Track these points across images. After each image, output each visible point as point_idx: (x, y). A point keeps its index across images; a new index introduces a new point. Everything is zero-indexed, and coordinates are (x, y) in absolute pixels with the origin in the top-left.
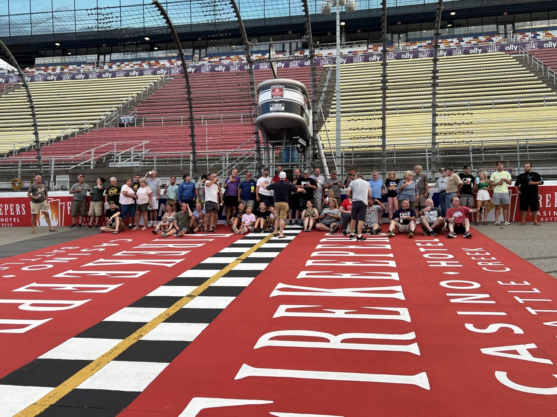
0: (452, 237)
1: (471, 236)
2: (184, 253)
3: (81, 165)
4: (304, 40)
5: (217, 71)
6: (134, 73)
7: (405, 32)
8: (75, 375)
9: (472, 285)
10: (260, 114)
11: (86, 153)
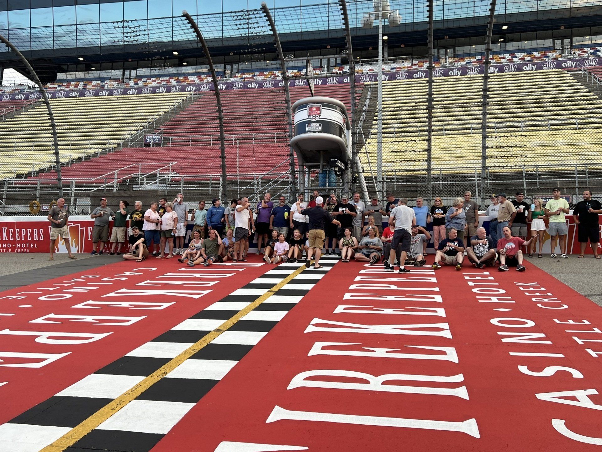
0: (504, 271)
1: (525, 270)
2: (212, 283)
3: (103, 187)
4: (344, 55)
5: (250, 88)
6: (162, 89)
7: (453, 47)
8: (94, 414)
9: (526, 323)
10: (295, 134)
11: (109, 175)
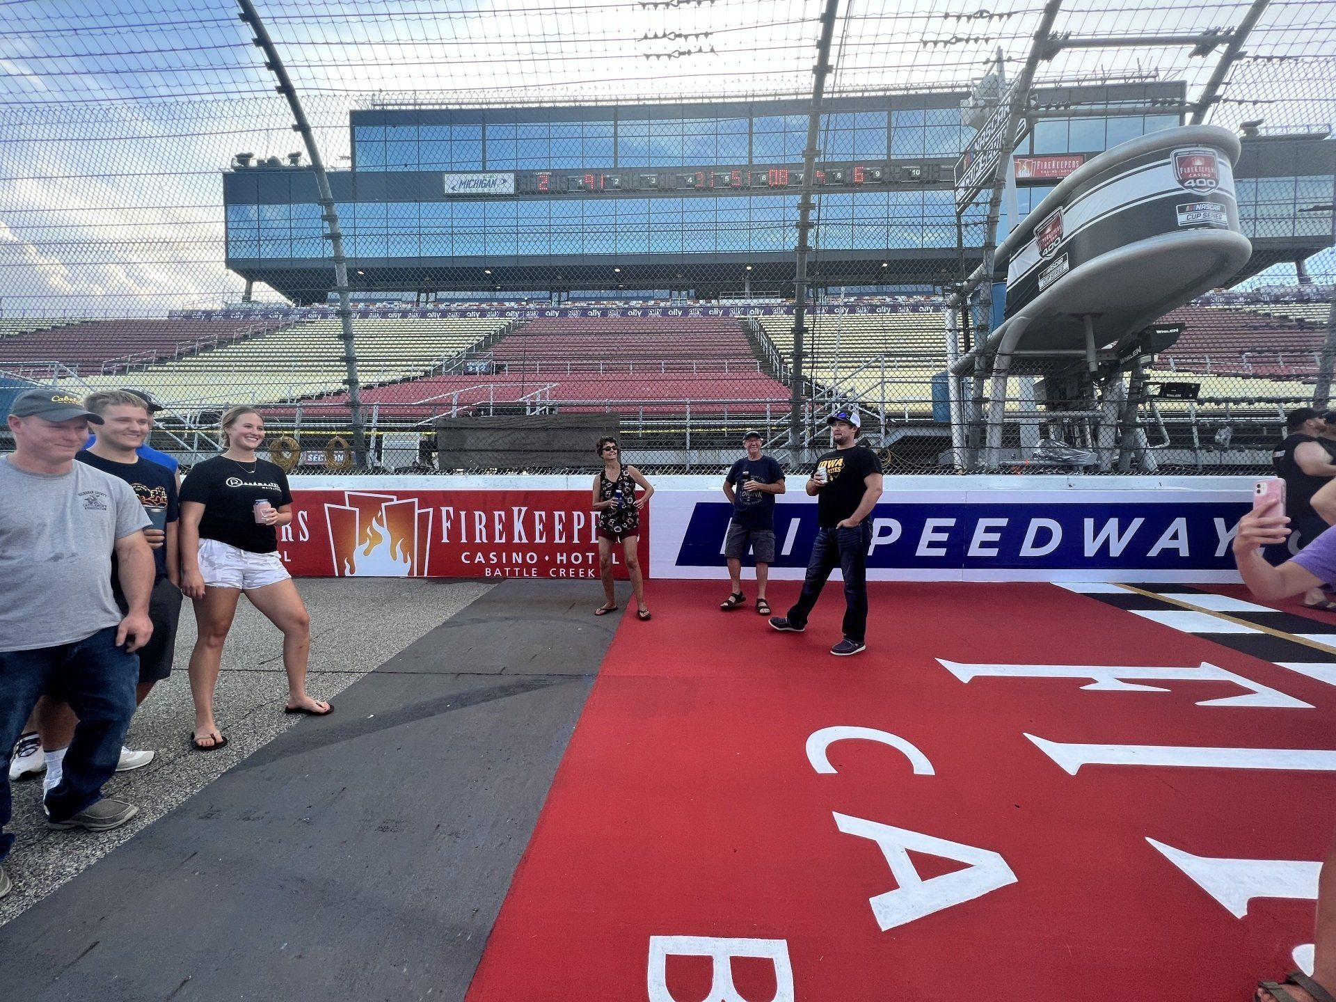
5: (591, 316)
6: (473, 312)
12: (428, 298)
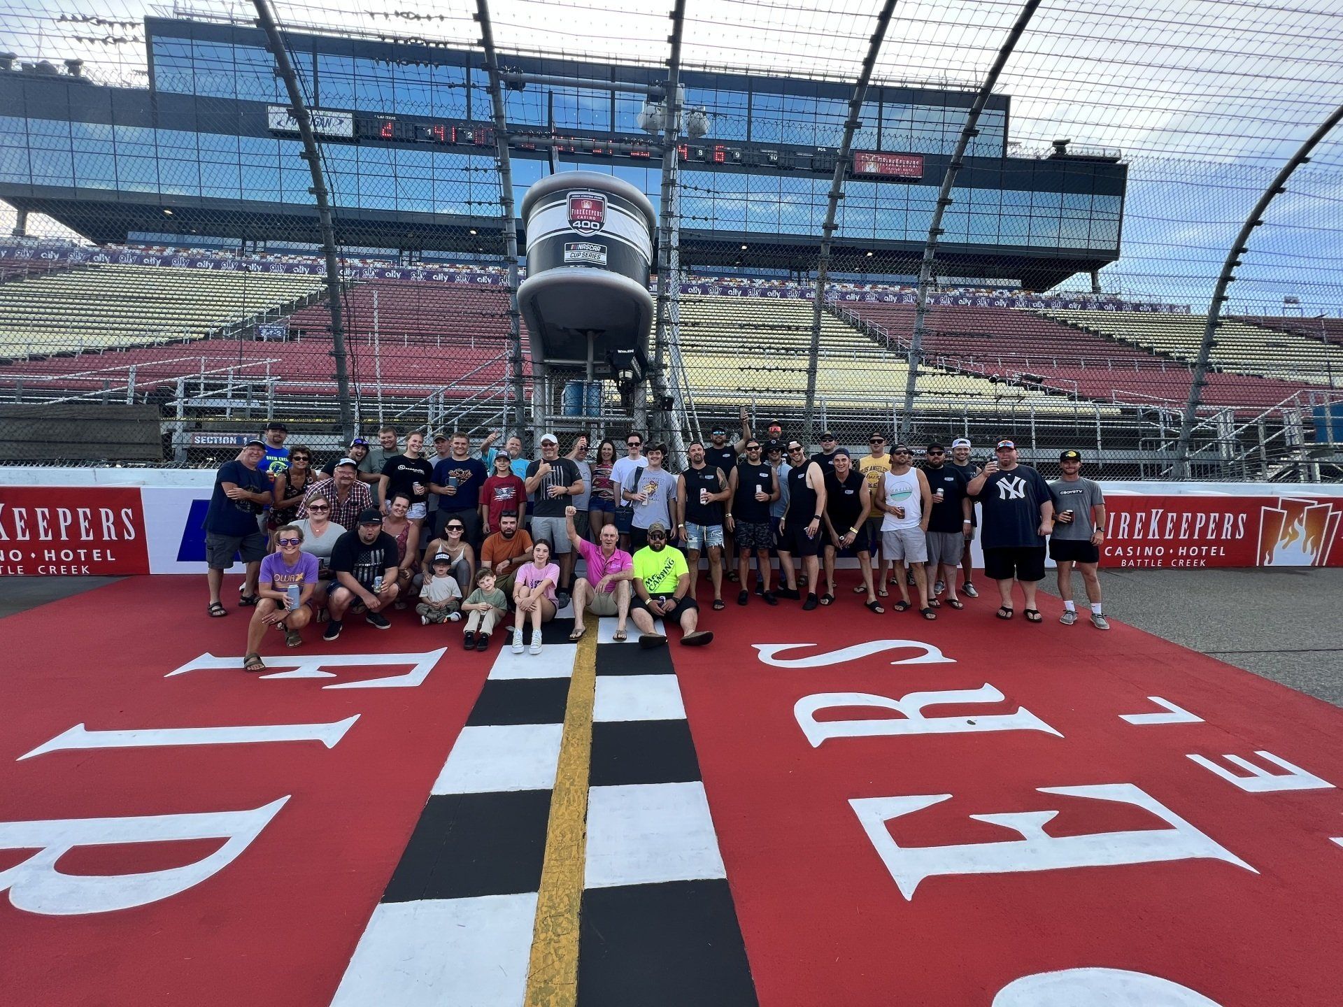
5: (436, 280)
6: (302, 268)
12: (255, 247)
